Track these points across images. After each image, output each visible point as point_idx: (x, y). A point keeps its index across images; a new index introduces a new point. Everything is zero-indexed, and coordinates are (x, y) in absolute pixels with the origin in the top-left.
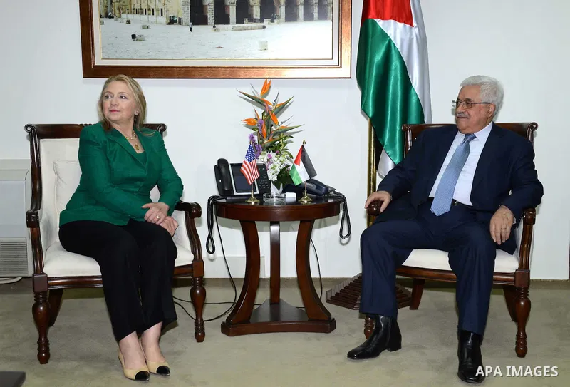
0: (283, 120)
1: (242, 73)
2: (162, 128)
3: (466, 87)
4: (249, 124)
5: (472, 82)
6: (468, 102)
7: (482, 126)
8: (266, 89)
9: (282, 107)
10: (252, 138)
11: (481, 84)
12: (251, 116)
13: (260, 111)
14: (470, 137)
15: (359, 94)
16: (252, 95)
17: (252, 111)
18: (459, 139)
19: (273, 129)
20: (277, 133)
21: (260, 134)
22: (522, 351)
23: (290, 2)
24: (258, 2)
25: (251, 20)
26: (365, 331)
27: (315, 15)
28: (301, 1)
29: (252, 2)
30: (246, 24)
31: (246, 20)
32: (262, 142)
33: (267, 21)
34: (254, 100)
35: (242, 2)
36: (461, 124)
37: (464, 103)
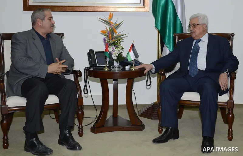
2: (62, 35)
4: (103, 32)
5: (194, 17)
8: (111, 17)
9: (118, 26)
10: (104, 39)
11: (198, 17)
13: (108, 27)
16: (104, 19)
17: (105, 27)
19: (115, 35)
20: (116, 37)
21: (108, 38)
22: (230, 138)
26: (158, 130)
32: (109, 41)
34: (105, 22)
36: (193, 36)
37: (193, 25)
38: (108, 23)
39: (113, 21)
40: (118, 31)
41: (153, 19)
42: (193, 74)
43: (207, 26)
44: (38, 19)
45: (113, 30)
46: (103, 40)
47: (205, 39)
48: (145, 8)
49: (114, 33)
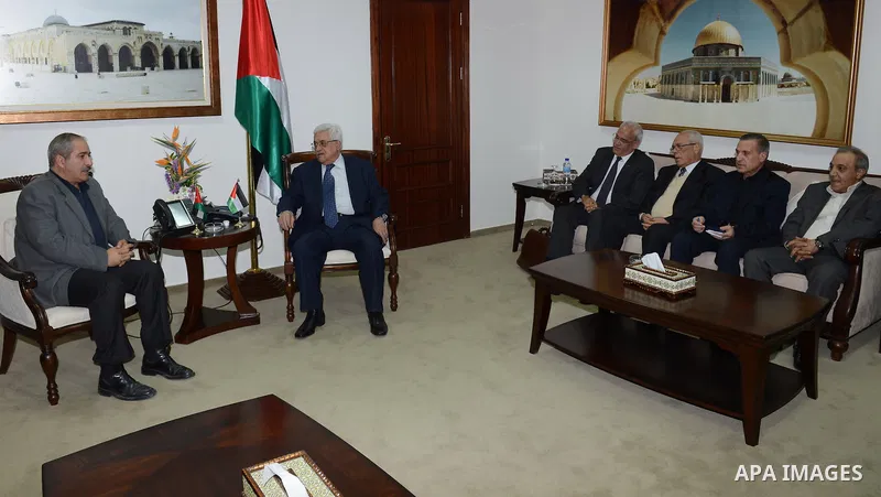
0: (194, 158)
1: (128, 114)
3: (317, 133)
4: (160, 163)
5: (322, 128)
6: (322, 142)
7: (335, 156)
8: (176, 136)
9: (189, 149)
10: (166, 175)
11: (328, 129)
12: (162, 157)
13: (170, 152)
15: (244, 132)
16: (164, 139)
17: (165, 153)
19: (186, 167)
20: (191, 170)
21: (174, 172)
22: (394, 307)
23: (168, 52)
24: (139, 53)
25: (134, 68)
26: (288, 316)
27: (190, 65)
28: (176, 52)
29: (133, 53)
30: (129, 72)
31: (129, 68)
32: (177, 180)
33: (147, 70)
34: (167, 144)
35: (125, 53)
36: (322, 159)
37: (319, 142)
38: (172, 146)
39: (180, 142)
40: (191, 157)
41: (243, 132)
42: (331, 222)
43: (341, 143)
44: (58, 157)
45: (182, 156)
46: (164, 178)
47: (340, 164)
48: (214, 109)
49: (185, 163)
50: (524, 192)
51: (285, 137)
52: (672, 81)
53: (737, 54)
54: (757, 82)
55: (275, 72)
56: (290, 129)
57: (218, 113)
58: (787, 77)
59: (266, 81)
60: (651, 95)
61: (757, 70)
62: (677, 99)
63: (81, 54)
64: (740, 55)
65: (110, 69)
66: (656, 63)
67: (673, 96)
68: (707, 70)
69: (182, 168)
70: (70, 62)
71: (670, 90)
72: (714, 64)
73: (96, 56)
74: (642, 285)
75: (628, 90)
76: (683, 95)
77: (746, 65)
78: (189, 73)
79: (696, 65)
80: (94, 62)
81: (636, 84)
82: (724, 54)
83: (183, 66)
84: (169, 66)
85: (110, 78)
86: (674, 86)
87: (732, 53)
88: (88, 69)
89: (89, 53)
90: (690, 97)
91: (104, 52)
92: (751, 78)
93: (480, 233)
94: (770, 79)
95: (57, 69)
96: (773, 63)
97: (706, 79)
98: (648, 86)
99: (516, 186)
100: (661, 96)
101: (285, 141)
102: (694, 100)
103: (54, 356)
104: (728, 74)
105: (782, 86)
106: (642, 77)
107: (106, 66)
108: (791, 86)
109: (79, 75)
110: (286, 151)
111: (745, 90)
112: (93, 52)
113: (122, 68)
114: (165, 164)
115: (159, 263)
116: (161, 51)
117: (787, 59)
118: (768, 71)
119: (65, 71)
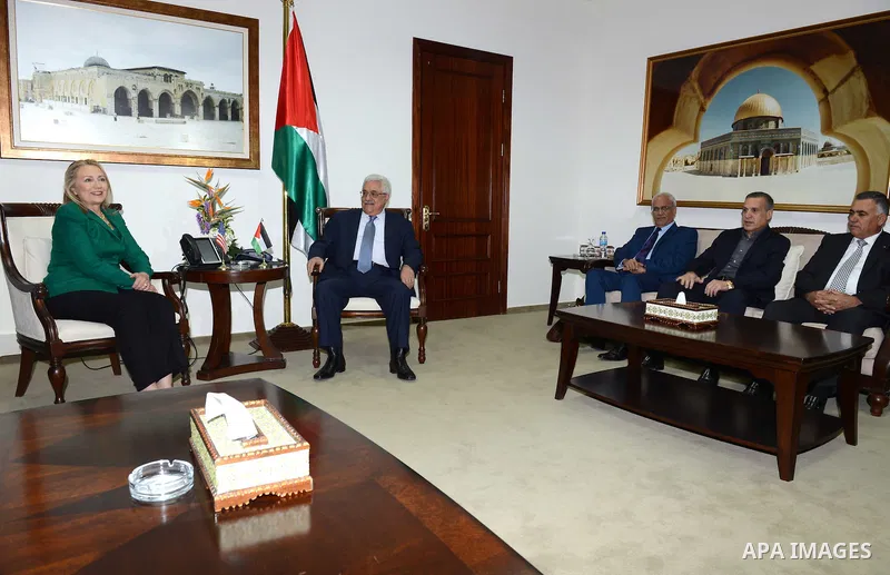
1: (166, 161)
2: (119, 207)
3: (366, 183)
4: (193, 204)
5: (375, 179)
8: (210, 176)
9: (223, 191)
10: (198, 216)
11: (381, 180)
12: (196, 198)
13: (203, 193)
14: (373, 218)
16: (197, 180)
17: (197, 194)
18: (364, 219)
19: (218, 209)
20: (222, 213)
21: (206, 214)
22: (422, 360)
23: (208, 103)
24: (179, 101)
25: (173, 115)
26: (314, 363)
27: (230, 117)
28: (217, 103)
29: (173, 101)
30: (168, 119)
31: (168, 115)
32: (209, 220)
33: (187, 118)
34: (199, 184)
35: (165, 99)
36: (368, 209)
37: (370, 193)
38: (205, 187)
39: (212, 184)
40: (224, 200)
45: (215, 198)
46: (196, 219)
48: (252, 163)
49: (217, 206)
50: (560, 265)
51: (321, 190)
52: (711, 158)
53: (777, 126)
54: (797, 153)
55: (313, 125)
56: (327, 186)
57: (257, 167)
58: (828, 146)
59: (303, 133)
60: (690, 172)
61: (797, 141)
62: (715, 174)
63: (121, 96)
64: (780, 127)
65: (149, 114)
66: (695, 139)
67: (711, 172)
68: (745, 144)
69: (214, 209)
70: (110, 104)
71: (709, 166)
72: (753, 138)
73: (136, 100)
74: (663, 319)
75: (667, 168)
76: (722, 170)
77: (786, 136)
78: (229, 126)
79: (736, 139)
80: (134, 106)
81: (675, 162)
82: (763, 127)
83: (223, 117)
84: (209, 116)
85: (150, 123)
86: (713, 162)
87: (772, 125)
88: (128, 113)
89: (129, 97)
90: (729, 172)
91: (144, 96)
92: (791, 149)
93: (517, 310)
94: (810, 149)
95: (96, 110)
96: (813, 133)
97: (745, 153)
98: (687, 164)
99: (553, 260)
100: (699, 172)
101: (321, 195)
102: (733, 175)
103: (63, 371)
104: (766, 147)
105: (823, 156)
106: (680, 155)
107: (145, 111)
108: (831, 155)
109: (118, 117)
110: (321, 204)
111: (784, 162)
112: (133, 96)
113: (162, 115)
114: (197, 205)
115: (183, 298)
116: (201, 101)
117: (828, 127)
118: (808, 142)
119: (104, 112)
